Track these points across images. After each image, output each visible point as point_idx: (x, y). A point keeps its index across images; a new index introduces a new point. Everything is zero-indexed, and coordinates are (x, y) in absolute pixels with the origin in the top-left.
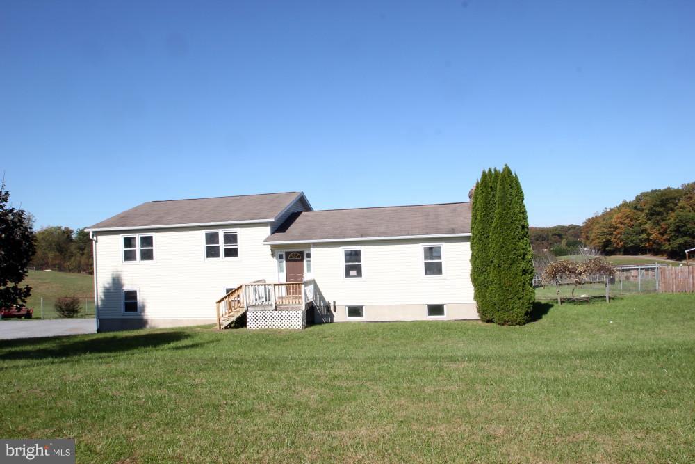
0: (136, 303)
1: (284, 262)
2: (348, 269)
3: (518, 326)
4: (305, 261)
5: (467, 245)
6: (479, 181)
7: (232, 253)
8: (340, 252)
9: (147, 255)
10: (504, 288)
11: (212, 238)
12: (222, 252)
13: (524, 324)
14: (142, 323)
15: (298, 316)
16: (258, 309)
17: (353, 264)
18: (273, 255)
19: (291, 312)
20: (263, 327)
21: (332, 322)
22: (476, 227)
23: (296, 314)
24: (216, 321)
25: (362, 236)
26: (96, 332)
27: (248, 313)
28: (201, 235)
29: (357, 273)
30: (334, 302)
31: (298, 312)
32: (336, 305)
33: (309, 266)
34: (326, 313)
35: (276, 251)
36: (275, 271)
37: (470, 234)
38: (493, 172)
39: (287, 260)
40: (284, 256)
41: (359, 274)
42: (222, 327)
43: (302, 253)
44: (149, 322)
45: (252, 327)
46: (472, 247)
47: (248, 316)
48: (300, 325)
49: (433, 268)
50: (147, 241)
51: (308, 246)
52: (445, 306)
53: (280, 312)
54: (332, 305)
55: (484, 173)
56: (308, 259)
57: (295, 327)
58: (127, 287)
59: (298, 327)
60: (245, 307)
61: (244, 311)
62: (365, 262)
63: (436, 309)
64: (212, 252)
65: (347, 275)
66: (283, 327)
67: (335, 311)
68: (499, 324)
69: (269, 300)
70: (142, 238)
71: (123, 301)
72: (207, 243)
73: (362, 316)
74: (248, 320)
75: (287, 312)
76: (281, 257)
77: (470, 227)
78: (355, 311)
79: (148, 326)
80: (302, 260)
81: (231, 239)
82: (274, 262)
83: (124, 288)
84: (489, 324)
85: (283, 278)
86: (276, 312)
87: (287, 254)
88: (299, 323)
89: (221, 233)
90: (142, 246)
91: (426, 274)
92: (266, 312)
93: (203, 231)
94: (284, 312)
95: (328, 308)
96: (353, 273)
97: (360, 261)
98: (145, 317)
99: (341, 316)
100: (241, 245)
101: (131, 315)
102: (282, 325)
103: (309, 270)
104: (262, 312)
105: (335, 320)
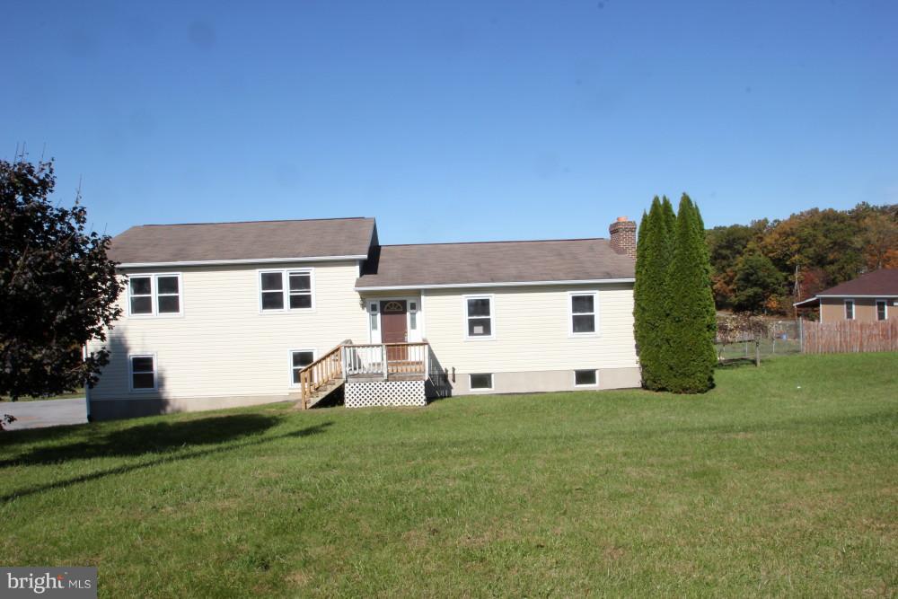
0: (152, 375)
1: (379, 315)
2: (472, 324)
3: (699, 394)
4: (408, 314)
5: (630, 294)
6: (648, 213)
7: (301, 302)
8: (462, 301)
9: (169, 305)
10: (686, 348)
11: (271, 281)
12: (286, 301)
13: (706, 391)
14: (160, 404)
15: (419, 388)
16: (361, 380)
17: (479, 316)
18: (363, 306)
19: (409, 383)
20: (369, 404)
21: (450, 396)
22: (644, 272)
23: (416, 385)
24: (300, 397)
25: (493, 281)
26: (86, 421)
27: (346, 385)
28: (255, 276)
29: (484, 330)
30: (454, 369)
31: (419, 382)
32: (456, 372)
33: (413, 320)
34: (442, 383)
35: (367, 300)
36: (365, 329)
37: (634, 280)
38: (661, 202)
39: (383, 313)
40: (378, 307)
41: (487, 331)
42: (309, 406)
43: (404, 303)
44: (171, 402)
45: (353, 405)
46: (637, 298)
47: (346, 390)
48: (422, 400)
49: (584, 323)
50: (169, 285)
51: (418, 293)
52: (597, 372)
53: (393, 383)
54: (450, 372)
55: (656, 200)
56: (414, 311)
57: (414, 403)
58: (136, 350)
59: (419, 403)
60: (344, 377)
61: (341, 382)
62: (494, 316)
63: (585, 376)
64: (271, 301)
65: (471, 332)
66: (397, 404)
67: (454, 381)
68: (676, 392)
69: (360, 368)
70: (161, 280)
71: (131, 372)
72: (263, 289)
73: (490, 387)
74: (346, 395)
75: (404, 383)
76: (374, 308)
77: (634, 271)
78: (481, 380)
79: (169, 409)
80: (404, 312)
81: (301, 282)
82: (365, 315)
83: (131, 354)
84: (660, 393)
85: (377, 337)
86: (388, 383)
87: (383, 304)
88: (419, 398)
89: (286, 274)
90: (160, 291)
91: (574, 330)
92: (373, 384)
93: (258, 270)
94: (398, 383)
95: (444, 377)
96: (479, 329)
97: (488, 314)
98: (165, 396)
99: (461, 388)
100: (315, 291)
101: (143, 393)
102: (397, 401)
103: (413, 326)
104: (368, 384)
105: (454, 392)
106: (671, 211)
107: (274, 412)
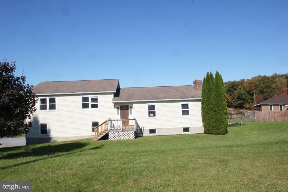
0: (47, 130)
1: (120, 110)
2: (150, 113)
3: (222, 135)
4: (129, 110)
5: (200, 103)
6: (205, 77)
7: (95, 106)
8: (146, 106)
9: (53, 107)
10: (218, 120)
11: (85, 99)
12: (90, 106)
13: (225, 134)
14: (49, 139)
15: (133, 133)
16: (114, 131)
17: (152, 111)
18: (115, 107)
19: (129, 132)
20: (116, 139)
21: (142, 136)
22: (204, 96)
23: (132, 133)
24: (94, 137)
25: (156, 99)
26: (25, 145)
27: (109, 133)
28: (80, 98)
29: (153, 115)
30: (144, 127)
31: (133, 132)
32: (145, 128)
33: (131, 112)
34: (140, 132)
35: (116, 105)
36: (115, 115)
37: (201, 99)
38: (210, 74)
41: (154, 115)
42: (97, 139)
43: (128, 106)
44: (53, 138)
45: (111, 139)
46: (202, 104)
48: (134, 138)
49: (185, 112)
50: (52, 101)
51: (132, 103)
52: (190, 128)
53: (124, 132)
54: (143, 128)
55: (208, 73)
56: (131, 109)
57: (131, 139)
58: (41, 122)
59: (133, 138)
60: (108, 130)
61: (107, 132)
62: (157, 110)
63: (186, 130)
64: (85, 106)
65: (149, 116)
66: (125, 139)
67: (144, 131)
68: (215, 135)
69: (113, 127)
70: (50, 99)
71: (40, 129)
72: (83, 102)
73: (155, 133)
74: (109, 136)
75: (128, 132)
76: (118, 108)
77: (201, 96)
78: (152, 131)
79: (52, 141)
80: (128, 109)
81: (95, 100)
82: (115, 110)
83: (39, 123)
84: (210, 135)
85: (119, 117)
87: (121, 107)
88: (133, 137)
89: (90, 97)
90: (50, 103)
91: (182, 115)
92: (118, 132)
93: (81, 96)
94: (126, 132)
95: (141, 130)
96: (152, 115)
97: (155, 110)
98: (51, 136)
99: (146, 133)
100: (99, 103)
101: (44, 135)
102: (125, 138)
103: (131, 114)
104: (116, 132)
105: (144, 135)
106: (213, 77)
107: (86, 141)
